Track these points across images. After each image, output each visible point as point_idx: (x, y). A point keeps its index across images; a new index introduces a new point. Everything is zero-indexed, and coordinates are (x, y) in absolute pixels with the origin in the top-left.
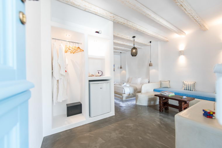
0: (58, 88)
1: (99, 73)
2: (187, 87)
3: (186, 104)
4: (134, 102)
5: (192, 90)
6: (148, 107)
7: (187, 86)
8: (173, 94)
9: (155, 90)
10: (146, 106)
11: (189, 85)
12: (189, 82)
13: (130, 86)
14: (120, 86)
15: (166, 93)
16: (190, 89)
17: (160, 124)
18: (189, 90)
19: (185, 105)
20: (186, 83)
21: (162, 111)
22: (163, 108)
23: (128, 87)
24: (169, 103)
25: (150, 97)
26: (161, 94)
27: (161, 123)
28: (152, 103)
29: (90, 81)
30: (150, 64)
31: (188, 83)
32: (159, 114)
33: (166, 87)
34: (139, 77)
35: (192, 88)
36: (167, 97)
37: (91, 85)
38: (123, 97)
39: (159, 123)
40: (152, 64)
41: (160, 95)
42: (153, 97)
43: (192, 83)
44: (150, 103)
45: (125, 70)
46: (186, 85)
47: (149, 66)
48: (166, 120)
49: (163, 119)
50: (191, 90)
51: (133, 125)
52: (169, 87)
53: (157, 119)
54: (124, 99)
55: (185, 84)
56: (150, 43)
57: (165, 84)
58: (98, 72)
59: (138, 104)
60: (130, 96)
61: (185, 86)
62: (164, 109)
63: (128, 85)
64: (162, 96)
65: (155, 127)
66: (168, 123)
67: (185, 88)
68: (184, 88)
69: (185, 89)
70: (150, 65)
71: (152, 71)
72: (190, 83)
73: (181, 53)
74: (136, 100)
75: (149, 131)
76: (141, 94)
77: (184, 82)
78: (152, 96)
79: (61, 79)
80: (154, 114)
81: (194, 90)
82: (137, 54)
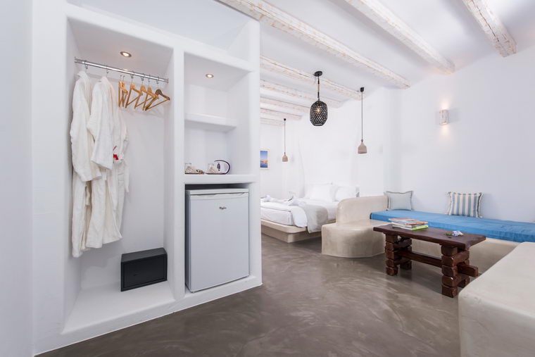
0: (89, 207)
1: (219, 167)
2: (458, 208)
3: (462, 253)
5: (472, 214)
7: (458, 203)
8: (423, 224)
9: (372, 217)
11: (464, 201)
12: (464, 194)
17: (391, 310)
19: (459, 256)
21: (393, 272)
22: (396, 265)
24: (413, 250)
26: (392, 225)
27: (393, 307)
29: (189, 187)
30: (360, 148)
31: (461, 196)
32: (385, 280)
33: (402, 208)
35: (472, 209)
36: (409, 233)
37: (192, 198)
39: (386, 307)
40: (366, 147)
41: (388, 229)
43: (472, 196)
47: (359, 153)
48: (405, 297)
49: (397, 297)
50: (469, 216)
51: (312, 313)
52: (410, 208)
53: (380, 296)
55: (454, 200)
56: (360, 93)
58: (216, 164)
59: (327, 252)
61: (454, 203)
62: (399, 266)
64: (393, 230)
65: (377, 320)
66: (413, 307)
67: (453, 209)
68: (450, 211)
69: (453, 213)
70: (361, 150)
72: (467, 196)
73: (442, 117)
75: (359, 333)
77: (452, 194)
79: (97, 179)
80: (372, 280)
81: (477, 216)
82: (326, 119)
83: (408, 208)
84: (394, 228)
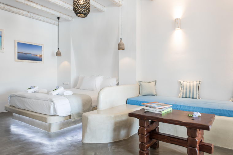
2: (186, 92)
4: (78, 137)
5: (195, 97)
6: (113, 147)
7: (186, 89)
8: (169, 108)
9: (129, 102)
10: (107, 144)
11: (190, 87)
12: (190, 82)
13: (73, 94)
14: (46, 95)
15: (155, 108)
16: (191, 96)
18: (189, 98)
20: (185, 83)
22: (147, 148)
23: (66, 97)
25: (118, 120)
26: (144, 109)
28: (123, 133)
30: (119, 45)
31: (188, 84)
33: (149, 94)
34: (99, 76)
35: (195, 93)
36: (158, 117)
38: (50, 125)
40: (123, 44)
41: (141, 113)
42: (126, 117)
43: (195, 83)
44: (118, 135)
45: (69, 61)
46: (185, 87)
47: (119, 49)
50: (193, 98)
52: (155, 94)
54: (54, 129)
55: (183, 87)
57: (148, 88)
59: (87, 141)
60: (72, 120)
61: (183, 89)
63: (69, 93)
67: (183, 93)
68: (181, 95)
69: (183, 95)
70: (120, 47)
71: (125, 60)
72: (192, 84)
73: (176, 24)
74: (84, 129)
76: (98, 113)
77: (182, 82)
78: (122, 115)
81: (198, 98)
82: (89, 11)
83: (153, 94)
84: (146, 112)
